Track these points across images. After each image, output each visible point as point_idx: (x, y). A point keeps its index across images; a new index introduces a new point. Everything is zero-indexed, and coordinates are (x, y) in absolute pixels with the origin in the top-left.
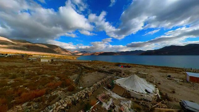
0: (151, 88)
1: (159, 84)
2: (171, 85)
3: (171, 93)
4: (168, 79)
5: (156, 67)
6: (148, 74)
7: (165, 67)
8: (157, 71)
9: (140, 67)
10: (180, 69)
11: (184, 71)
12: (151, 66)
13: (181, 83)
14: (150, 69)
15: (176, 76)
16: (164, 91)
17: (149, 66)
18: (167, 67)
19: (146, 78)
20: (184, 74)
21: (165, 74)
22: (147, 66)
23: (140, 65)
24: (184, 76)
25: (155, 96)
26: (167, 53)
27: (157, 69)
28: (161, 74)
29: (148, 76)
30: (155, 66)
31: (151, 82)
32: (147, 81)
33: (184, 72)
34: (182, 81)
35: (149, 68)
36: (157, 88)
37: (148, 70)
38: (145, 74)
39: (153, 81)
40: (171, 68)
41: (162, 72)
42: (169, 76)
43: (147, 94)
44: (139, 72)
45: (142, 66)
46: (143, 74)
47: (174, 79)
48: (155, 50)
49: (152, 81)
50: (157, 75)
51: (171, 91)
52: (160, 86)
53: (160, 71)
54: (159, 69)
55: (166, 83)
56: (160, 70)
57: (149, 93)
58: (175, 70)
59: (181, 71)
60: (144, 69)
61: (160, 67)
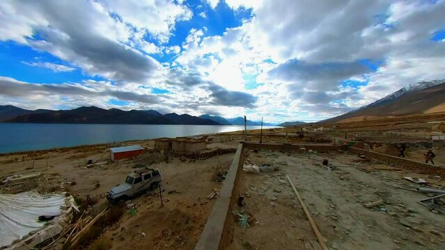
0: (55, 204)
1: (74, 184)
2: (94, 175)
3: (95, 189)
4: (88, 167)
5: (64, 150)
6: (42, 175)
7: (83, 147)
8: (67, 159)
9: (11, 162)
10: (104, 145)
11: (107, 147)
12: (50, 151)
13: (105, 166)
14: (49, 157)
15: (98, 158)
16: (83, 194)
17: (45, 152)
18: (86, 146)
19: (36, 186)
20: (108, 151)
21: (82, 160)
22: (39, 152)
23: (11, 154)
24: (108, 154)
25: (68, 215)
26: (85, 119)
27: (67, 155)
28: (76, 161)
29: (43, 180)
30: (61, 149)
31: (54, 190)
32: (42, 192)
33: (108, 149)
34: (107, 164)
35: (43, 156)
36: (69, 195)
37: (43, 162)
38: (33, 178)
39: (58, 185)
40: (92, 146)
41: (77, 158)
42: (90, 162)
43: (47, 225)
44: (10, 178)
45: (20, 157)
46: (24, 179)
47: (97, 164)
48: (61, 111)
49: (56, 185)
50: (66, 168)
51: (94, 186)
52: (75, 188)
53: (74, 157)
54: (72, 153)
55: (85, 176)
56: (73, 155)
57: (52, 218)
58: (98, 149)
59: (104, 149)
60: (29, 163)
61: (73, 148)
